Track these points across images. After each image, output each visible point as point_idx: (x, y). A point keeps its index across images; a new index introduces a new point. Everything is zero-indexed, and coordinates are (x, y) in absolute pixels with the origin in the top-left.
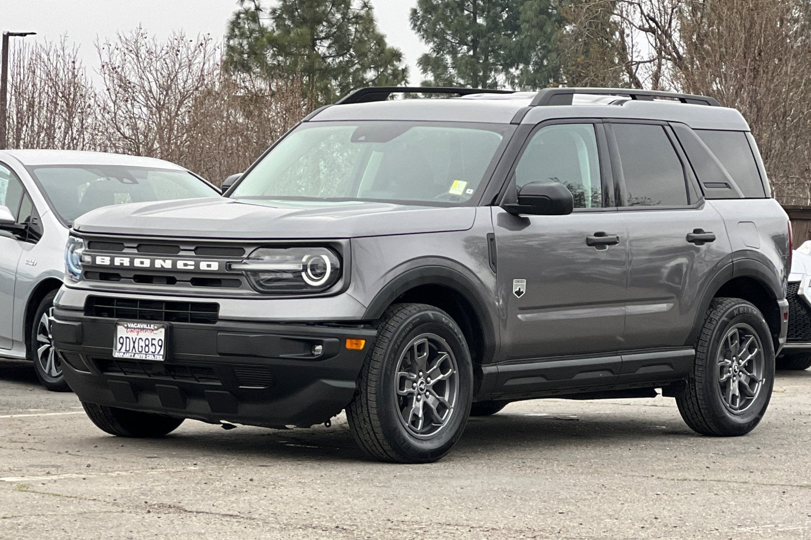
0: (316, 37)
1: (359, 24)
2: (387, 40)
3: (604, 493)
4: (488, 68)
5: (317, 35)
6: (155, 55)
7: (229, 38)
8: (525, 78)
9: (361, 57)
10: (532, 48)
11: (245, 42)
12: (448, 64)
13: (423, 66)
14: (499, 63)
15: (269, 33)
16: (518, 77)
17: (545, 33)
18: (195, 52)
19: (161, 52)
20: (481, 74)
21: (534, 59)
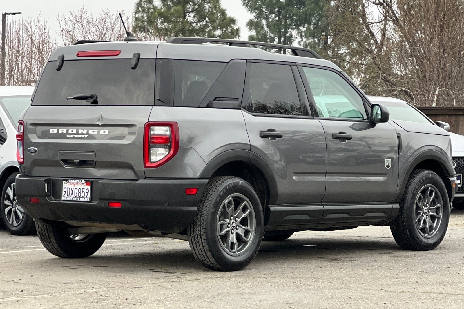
0: (186, 11)
1: (211, 3)
2: (227, 12)
3: (351, 304)
4: (287, 27)
5: (187, 10)
6: (92, 24)
7: (136, 13)
8: (308, 33)
9: (212, 23)
10: (312, 15)
11: (145, 15)
12: (263, 25)
13: (249, 27)
14: (293, 24)
15: (159, 9)
16: (304, 32)
17: (319, 6)
18: (115, 21)
19: (95, 22)
20: (283, 31)
21: (314, 21)
